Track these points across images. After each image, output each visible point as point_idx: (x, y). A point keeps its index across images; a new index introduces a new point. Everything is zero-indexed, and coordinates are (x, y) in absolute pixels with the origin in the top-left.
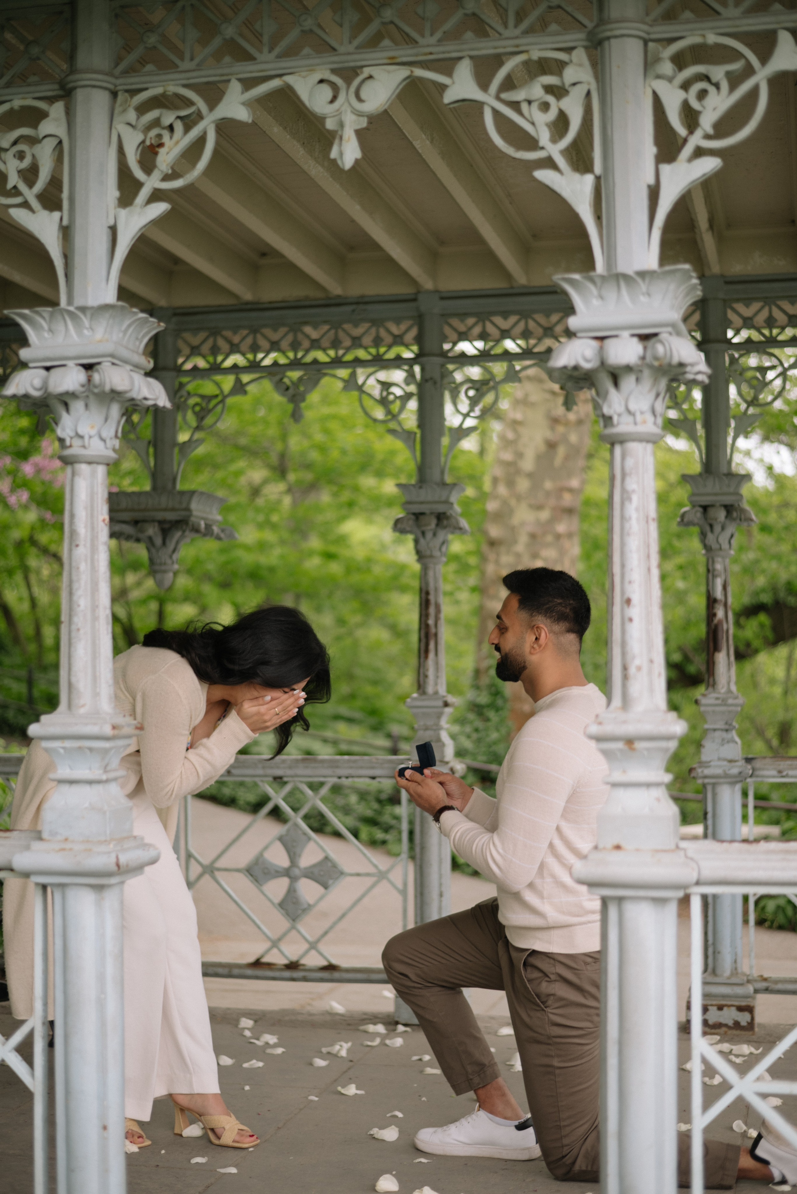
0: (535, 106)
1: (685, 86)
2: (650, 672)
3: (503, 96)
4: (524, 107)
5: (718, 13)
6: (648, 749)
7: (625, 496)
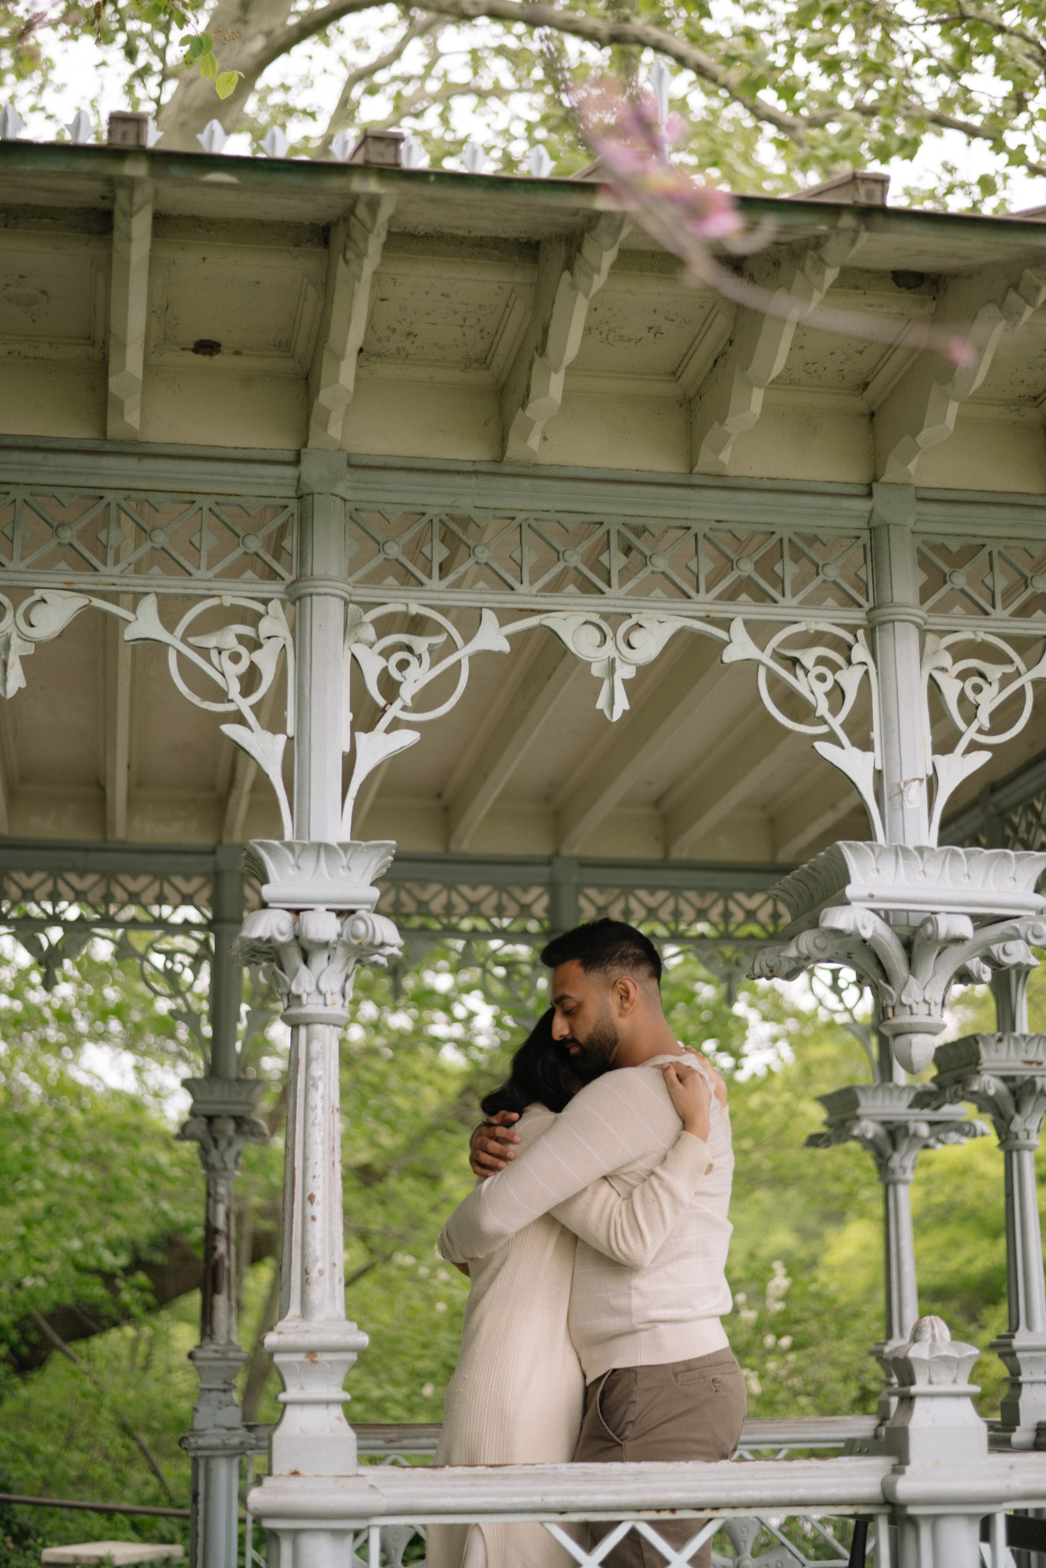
0: (225, 655)
1: (386, 653)
2: (332, 1277)
3: (191, 640)
4: (214, 654)
5: (421, 584)
6: (330, 1362)
7: (311, 1083)
